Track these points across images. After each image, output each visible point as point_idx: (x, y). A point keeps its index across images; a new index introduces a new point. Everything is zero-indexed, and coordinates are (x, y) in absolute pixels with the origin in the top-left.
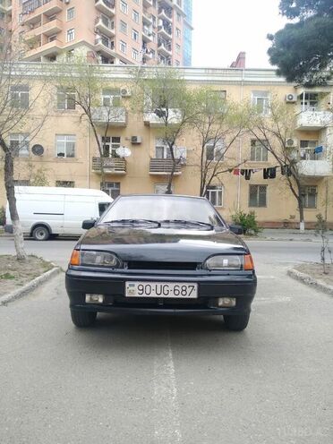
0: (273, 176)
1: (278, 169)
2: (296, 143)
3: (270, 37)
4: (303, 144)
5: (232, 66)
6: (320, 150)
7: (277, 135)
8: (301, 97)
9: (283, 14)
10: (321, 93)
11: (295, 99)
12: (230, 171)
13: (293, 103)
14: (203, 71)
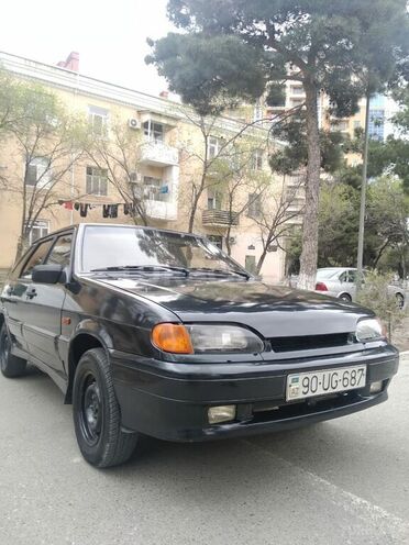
0: (115, 215)
1: (121, 208)
2: (139, 179)
3: (150, 43)
4: (147, 180)
5: (59, 64)
6: (166, 190)
7: (124, 165)
8: (145, 125)
9: (171, 19)
10: (167, 125)
11: (139, 126)
12: (61, 202)
13: (138, 130)
14: (23, 61)
